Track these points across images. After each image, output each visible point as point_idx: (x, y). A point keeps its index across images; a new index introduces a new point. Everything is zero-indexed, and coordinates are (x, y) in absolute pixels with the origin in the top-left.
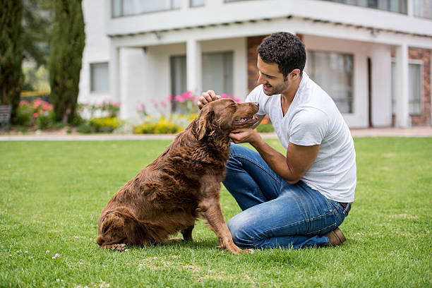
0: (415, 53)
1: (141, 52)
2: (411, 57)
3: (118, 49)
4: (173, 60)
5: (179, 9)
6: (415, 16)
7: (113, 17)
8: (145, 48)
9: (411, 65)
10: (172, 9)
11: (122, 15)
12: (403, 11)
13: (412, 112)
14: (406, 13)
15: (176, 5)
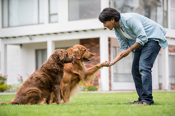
0: (171, 49)
1: (18, 47)
2: (170, 51)
3: (6, 45)
4: (37, 51)
5: (43, 23)
6: (172, 28)
7: (3, 27)
8: (21, 45)
9: (170, 56)
10: (39, 23)
11: (9, 26)
12: (165, 26)
13: (171, 82)
14: (167, 27)
15: (41, 21)
